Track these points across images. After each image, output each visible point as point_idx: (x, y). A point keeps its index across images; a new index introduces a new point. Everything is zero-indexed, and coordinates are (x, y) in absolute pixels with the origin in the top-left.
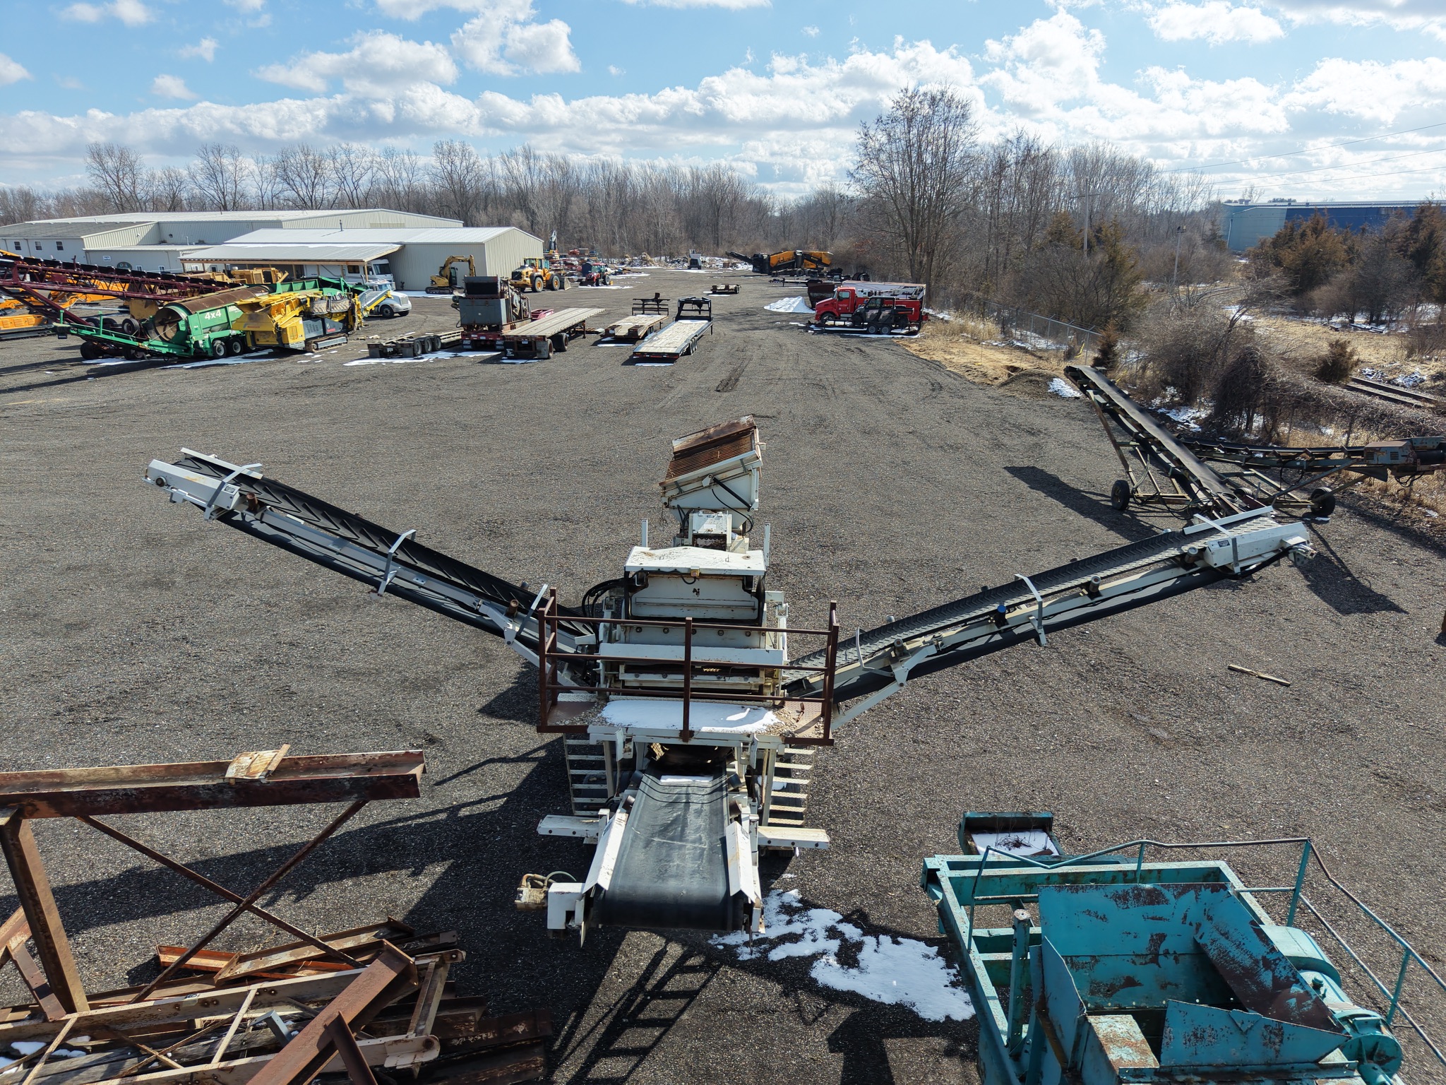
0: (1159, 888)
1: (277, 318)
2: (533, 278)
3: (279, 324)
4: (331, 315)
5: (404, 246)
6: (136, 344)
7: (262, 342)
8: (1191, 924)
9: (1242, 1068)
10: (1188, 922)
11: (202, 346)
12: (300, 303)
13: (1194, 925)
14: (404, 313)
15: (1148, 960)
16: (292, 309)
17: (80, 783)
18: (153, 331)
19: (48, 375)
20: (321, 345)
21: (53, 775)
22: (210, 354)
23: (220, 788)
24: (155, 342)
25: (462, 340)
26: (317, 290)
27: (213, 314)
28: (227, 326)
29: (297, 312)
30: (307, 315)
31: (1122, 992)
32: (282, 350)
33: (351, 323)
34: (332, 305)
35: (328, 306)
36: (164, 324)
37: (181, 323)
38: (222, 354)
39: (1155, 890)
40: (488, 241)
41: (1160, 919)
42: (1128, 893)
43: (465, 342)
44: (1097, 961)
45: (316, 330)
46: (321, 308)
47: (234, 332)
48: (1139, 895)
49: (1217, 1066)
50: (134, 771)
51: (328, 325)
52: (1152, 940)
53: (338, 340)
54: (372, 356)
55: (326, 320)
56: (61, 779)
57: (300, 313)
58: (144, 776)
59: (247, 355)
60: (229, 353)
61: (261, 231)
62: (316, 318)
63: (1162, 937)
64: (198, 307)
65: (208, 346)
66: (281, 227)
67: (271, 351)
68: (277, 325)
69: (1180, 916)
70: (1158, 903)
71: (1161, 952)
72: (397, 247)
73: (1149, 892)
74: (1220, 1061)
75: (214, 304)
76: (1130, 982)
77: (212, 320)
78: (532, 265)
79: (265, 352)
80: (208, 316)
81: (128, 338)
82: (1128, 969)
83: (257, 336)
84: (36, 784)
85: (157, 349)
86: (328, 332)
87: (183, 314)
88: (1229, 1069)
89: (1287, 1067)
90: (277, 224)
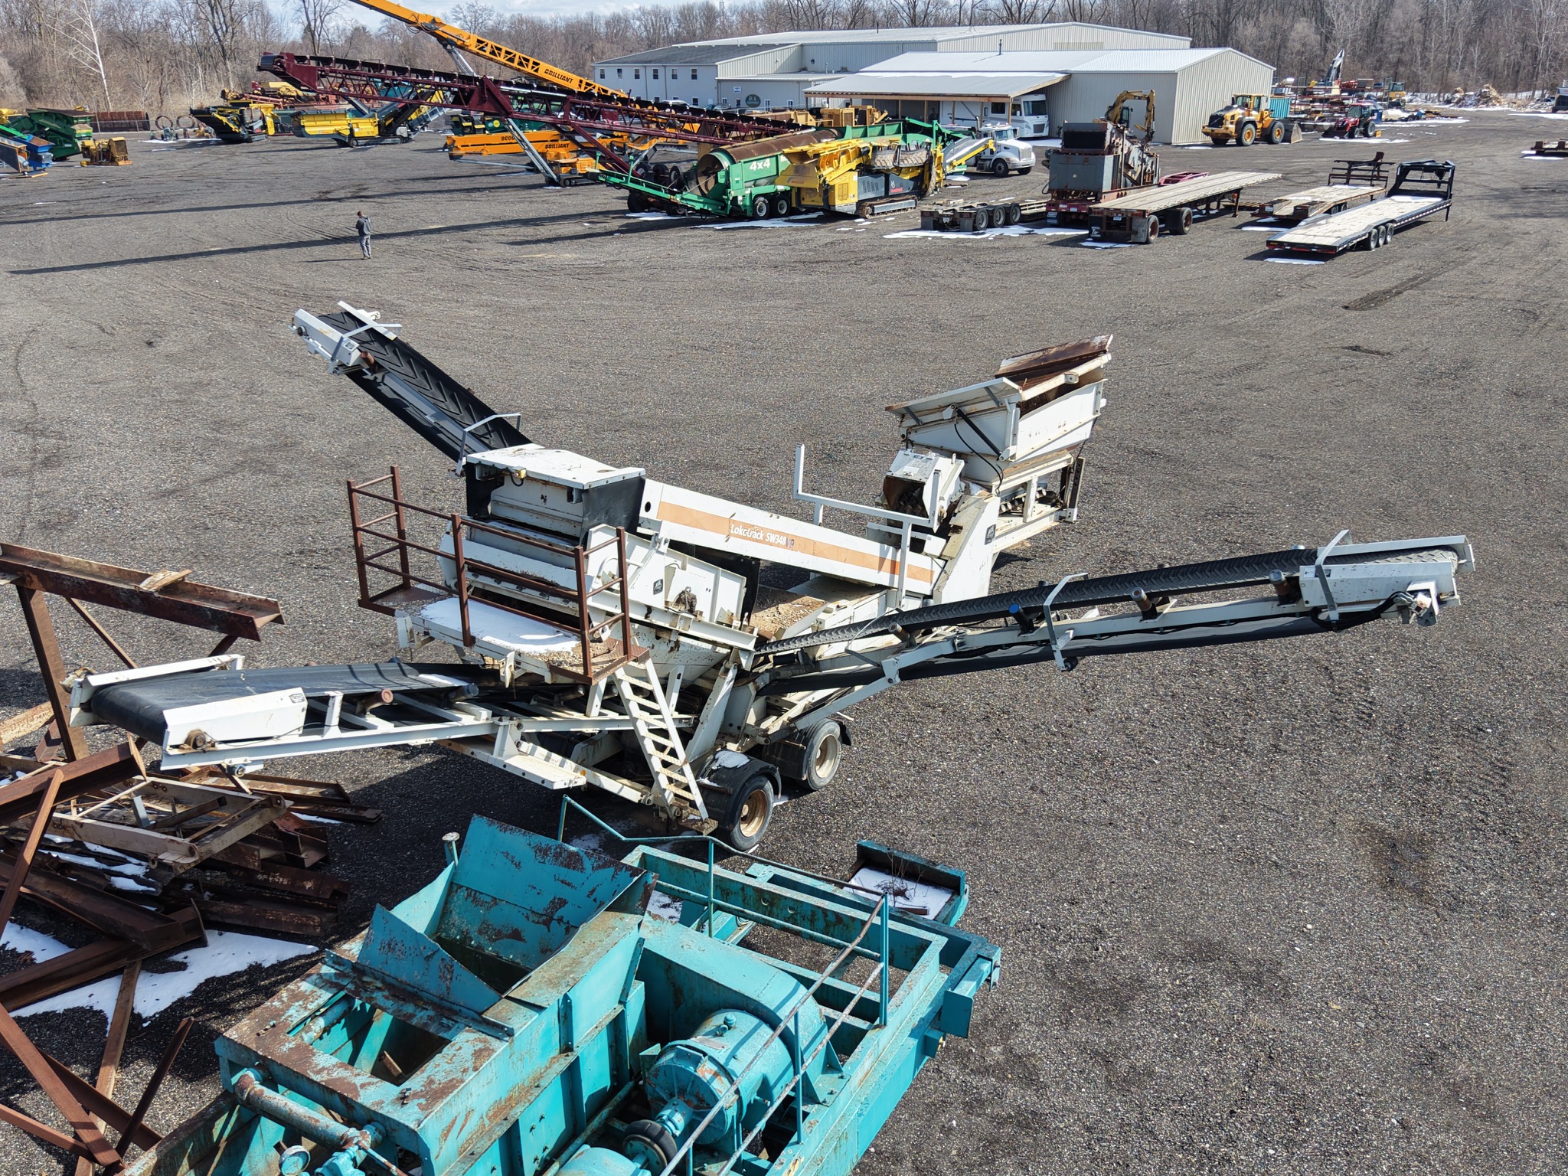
0: (582, 854)
1: (826, 172)
2: (1240, 125)
3: (828, 180)
4: (899, 170)
5: (1069, 76)
6: (668, 196)
7: (807, 201)
8: (595, 900)
9: (420, 993)
10: (593, 897)
11: (740, 203)
12: (861, 153)
13: (598, 903)
14: (1024, 171)
15: (541, 920)
16: (849, 161)
17: (69, 569)
18: (693, 182)
19: (585, 227)
20: (878, 209)
21: (55, 558)
22: (749, 214)
23: (131, 593)
24: (691, 198)
25: (1046, 213)
26: (899, 137)
27: (760, 164)
28: (772, 180)
29: (853, 165)
30: (866, 169)
31: (506, 941)
32: (831, 216)
33: (926, 182)
34: (902, 156)
35: (895, 158)
36: (706, 174)
37: (721, 174)
38: (763, 214)
39: (577, 854)
40: (1183, 70)
41: (569, 884)
42: (550, 848)
43: (1050, 215)
44: (496, 904)
45: (874, 188)
46: (885, 160)
47: (781, 188)
48: (561, 853)
49: (401, 982)
50: (100, 567)
51: (892, 184)
52: (553, 902)
53: (903, 204)
54: (924, 228)
55: (892, 176)
56: (58, 562)
57: (858, 166)
58: (106, 574)
59: (792, 218)
60: (772, 214)
61: (908, 55)
62: (878, 173)
63: (563, 903)
64: (746, 155)
65: (748, 203)
66: (935, 50)
67: (821, 213)
68: (824, 181)
69: (588, 888)
70: (574, 868)
71: (555, 917)
72: (1059, 77)
73: (572, 854)
74: (404, 978)
75: (765, 150)
76: (516, 935)
77: (758, 171)
78: (1245, 105)
79: (814, 215)
80: (754, 166)
81: (659, 189)
82: (519, 922)
83: (803, 194)
84: (46, 563)
85: (690, 204)
86: (892, 192)
87: (726, 163)
88: (410, 989)
89: (455, 1007)
90: (930, 46)
